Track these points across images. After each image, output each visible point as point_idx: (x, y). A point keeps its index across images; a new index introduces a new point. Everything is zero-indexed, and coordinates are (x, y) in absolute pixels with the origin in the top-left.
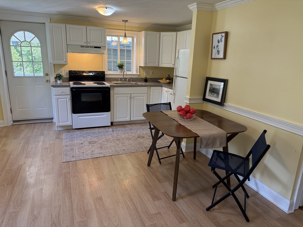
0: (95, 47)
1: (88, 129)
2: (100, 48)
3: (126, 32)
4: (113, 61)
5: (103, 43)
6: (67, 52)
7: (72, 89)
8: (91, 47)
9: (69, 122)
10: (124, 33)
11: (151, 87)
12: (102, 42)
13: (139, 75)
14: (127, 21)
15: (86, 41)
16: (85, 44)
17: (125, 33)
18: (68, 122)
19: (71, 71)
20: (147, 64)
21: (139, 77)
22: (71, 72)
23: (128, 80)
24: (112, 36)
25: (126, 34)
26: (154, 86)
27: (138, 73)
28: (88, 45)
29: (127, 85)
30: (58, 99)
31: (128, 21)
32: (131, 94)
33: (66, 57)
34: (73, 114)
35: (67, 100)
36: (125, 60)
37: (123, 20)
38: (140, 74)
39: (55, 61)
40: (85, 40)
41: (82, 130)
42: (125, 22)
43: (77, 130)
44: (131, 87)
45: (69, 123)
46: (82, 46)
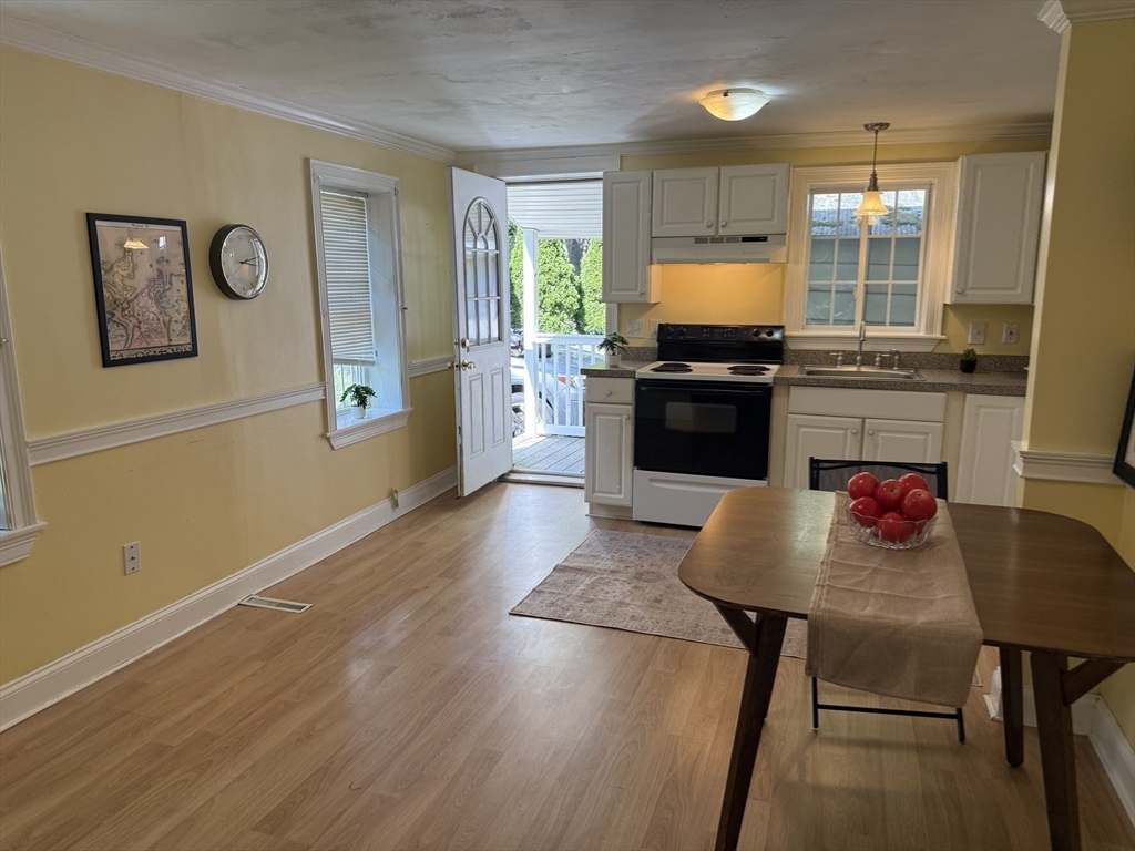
0: (746, 239)
1: (680, 532)
2: (765, 239)
3: (879, 168)
4: (837, 285)
5: (776, 221)
6: (651, 263)
7: (641, 384)
8: (731, 239)
9: (622, 496)
10: (871, 172)
11: (969, 396)
12: (772, 218)
13: (941, 340)
14: (884, 126)
15: (713, 219)
16: (711, 232)
17: (874, 176)
18: (620, 493)
19: (668, 325)
20: (968, 292)
21: (937, 351)
22: (663, 329)
23: (881, 362)
24: (840, 190)
25: (875, 179)
26: (983, 393)
27: (937, 335)
28: (722, 232)
29: (845, 381)
30: (595, 414)
31: (888, 125)
32: (864, 419)
33: (646, 280)
34: (636, 471)
35: (621, 420)
36: (890, 282)
37: (866, 126)
38: (944, 337)
39: (613, 293)
40: (709, 217)
41: (658, 529)
42: (877, 132)
43: (643, 528)
44: (864, 388)
45: (621, 498)
46: (700, 240)
